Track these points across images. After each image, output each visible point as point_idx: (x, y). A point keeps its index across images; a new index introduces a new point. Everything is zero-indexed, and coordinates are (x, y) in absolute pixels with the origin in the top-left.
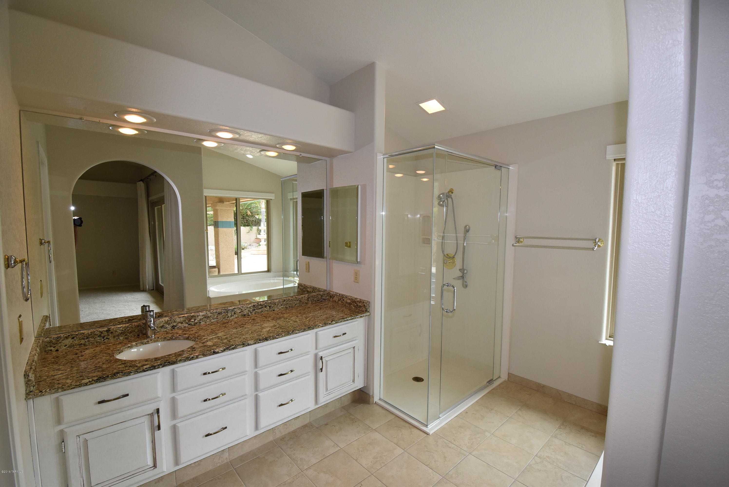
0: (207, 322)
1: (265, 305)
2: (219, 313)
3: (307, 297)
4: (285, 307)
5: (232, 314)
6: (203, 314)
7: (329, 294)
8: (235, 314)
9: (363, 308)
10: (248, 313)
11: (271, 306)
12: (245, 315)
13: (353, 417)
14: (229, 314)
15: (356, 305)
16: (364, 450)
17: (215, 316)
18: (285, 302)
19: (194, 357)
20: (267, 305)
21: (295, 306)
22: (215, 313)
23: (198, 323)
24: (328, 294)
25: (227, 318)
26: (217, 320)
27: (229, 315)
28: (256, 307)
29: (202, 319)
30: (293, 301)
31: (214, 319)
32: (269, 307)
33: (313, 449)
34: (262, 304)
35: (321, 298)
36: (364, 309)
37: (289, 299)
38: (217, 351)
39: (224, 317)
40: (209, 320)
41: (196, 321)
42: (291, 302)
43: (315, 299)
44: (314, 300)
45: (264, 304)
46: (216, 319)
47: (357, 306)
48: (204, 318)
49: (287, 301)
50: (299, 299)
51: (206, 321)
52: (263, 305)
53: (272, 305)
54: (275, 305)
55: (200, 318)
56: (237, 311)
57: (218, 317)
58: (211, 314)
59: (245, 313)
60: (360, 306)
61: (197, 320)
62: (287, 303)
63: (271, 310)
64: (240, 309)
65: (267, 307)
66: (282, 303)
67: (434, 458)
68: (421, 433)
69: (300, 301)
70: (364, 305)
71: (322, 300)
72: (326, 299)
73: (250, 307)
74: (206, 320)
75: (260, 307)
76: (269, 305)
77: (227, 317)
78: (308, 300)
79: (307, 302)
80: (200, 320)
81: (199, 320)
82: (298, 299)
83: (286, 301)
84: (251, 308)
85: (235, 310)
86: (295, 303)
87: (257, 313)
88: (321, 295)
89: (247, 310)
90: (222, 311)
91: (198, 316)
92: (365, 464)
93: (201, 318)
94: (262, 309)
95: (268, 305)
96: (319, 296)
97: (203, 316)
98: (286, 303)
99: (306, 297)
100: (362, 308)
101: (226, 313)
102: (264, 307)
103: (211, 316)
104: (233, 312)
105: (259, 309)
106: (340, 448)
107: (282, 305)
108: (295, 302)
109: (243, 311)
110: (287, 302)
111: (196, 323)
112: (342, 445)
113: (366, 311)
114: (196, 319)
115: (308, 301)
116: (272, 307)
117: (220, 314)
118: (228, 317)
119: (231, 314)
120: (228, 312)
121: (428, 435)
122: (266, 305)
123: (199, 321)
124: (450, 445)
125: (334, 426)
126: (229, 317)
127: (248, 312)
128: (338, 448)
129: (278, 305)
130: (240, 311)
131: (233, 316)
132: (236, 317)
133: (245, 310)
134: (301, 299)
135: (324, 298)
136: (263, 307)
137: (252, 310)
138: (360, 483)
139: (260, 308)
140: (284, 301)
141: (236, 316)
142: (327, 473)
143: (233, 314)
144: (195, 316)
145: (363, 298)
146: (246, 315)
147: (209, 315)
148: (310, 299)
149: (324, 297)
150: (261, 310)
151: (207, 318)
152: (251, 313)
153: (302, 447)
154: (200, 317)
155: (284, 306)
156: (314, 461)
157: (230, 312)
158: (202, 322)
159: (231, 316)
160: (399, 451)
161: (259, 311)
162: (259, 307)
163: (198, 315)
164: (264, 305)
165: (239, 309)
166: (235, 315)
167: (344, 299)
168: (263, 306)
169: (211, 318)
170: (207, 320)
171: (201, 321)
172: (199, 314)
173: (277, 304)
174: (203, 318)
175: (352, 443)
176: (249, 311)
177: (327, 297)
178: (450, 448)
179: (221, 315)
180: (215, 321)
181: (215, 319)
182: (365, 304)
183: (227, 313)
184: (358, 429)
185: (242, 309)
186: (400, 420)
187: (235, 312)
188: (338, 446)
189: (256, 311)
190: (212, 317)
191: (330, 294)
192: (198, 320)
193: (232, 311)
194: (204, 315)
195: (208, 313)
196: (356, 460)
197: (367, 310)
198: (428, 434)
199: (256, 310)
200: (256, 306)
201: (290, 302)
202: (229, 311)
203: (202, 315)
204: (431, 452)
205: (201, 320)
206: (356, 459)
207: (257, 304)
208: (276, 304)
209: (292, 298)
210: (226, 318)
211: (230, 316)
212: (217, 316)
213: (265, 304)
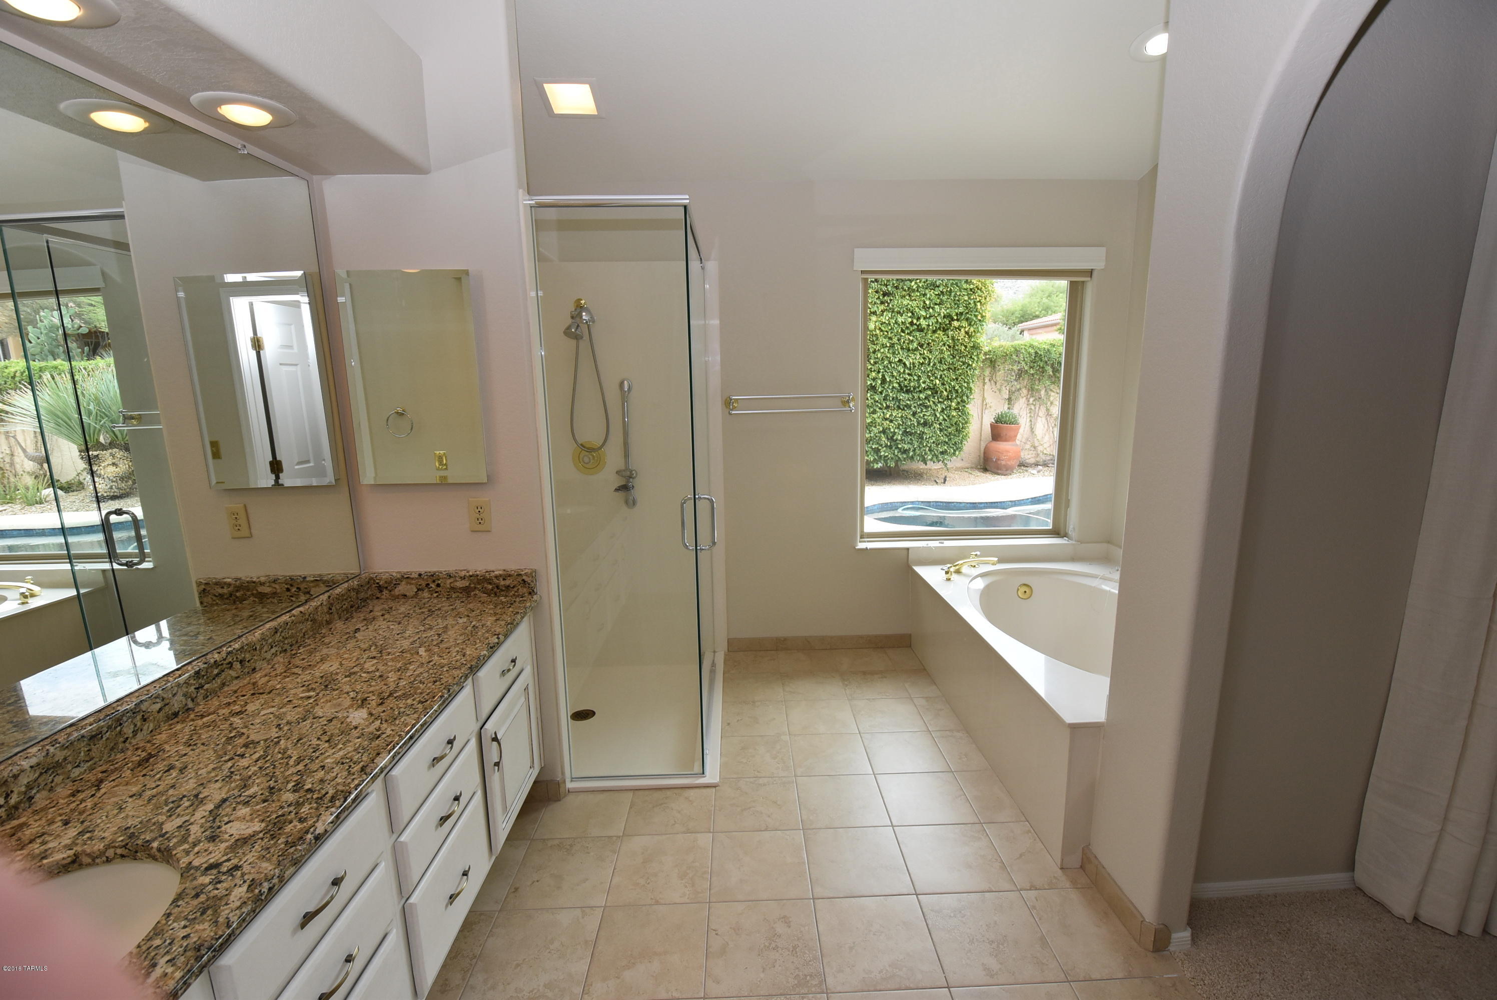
0: (57, 785)
1: (227, 661)
2: (92, 737)
3: (326, 605)
4: (280, 649)
5: (135, 726)
6: (34, 761)
7: (371, 581)
8: (145, 720)
9: (518, 589)
10: (186, 704)
11: (244, 657)
12: (176, 714)
13: (556, 842)
14: (125, 730)
15: (490, 587)
16: (648, 878)
17: (82, 754)
18: (279, 634)
19: (274, 886)
20: (235, 659)
21: (303, 639)
22: (79, 740)
23: (22, 805)
24: (369, 582)
25: (123, 745)
26: (91, 765)
27: (128, 730)
28: (204, 676)
29: (35, 780)
30: (298, 625)
31: (78, 766)
32: (241, 662)
33: (548, 951)
34: (218, 659)
35: (358, 598)
36: (524, 590)
37: (287, 624)
38: (320, 829)
39: (112, 744)
40: (61, 777)
41: (14, 800)
42: (293, 631)
43: (345, 604)
44: (344, 607)
45: (224, 660)
46: (88, 761)
47: (496, 589)
48: (44, 776)
49: (282, 632)
50: (309, 615)
51: (53, 785)
52: (222, 664)
53: (247, 656)
54: (255, 653)
55: (26, 782)
56: (149, 710)
57: (93, 754)
58: (66, 751)
59: (176, 706)
60: (509, 586)
61: (16, 792)
62: (283, 637)
63: (246, 670)
64: (158, 700)
65: (234, 666)
66: (270, 640)
67: (762, 813)
68: (704, 791)
69: (314, 621)
70: (523, 580)
71: (360, 601)
72: (367, 598)
73: (186, 683)
74: (53, 781)
75: (216, 671)
76: (240, 658)
77: (122, 739)
78: (331, 611)
79: (328, 620)
80: (29, 787)
81: (23, 789)
82: (307, 617)
83: (280, 630)
84: (191, 685)
85: (143, 707)
86: (303, 631)
87: (210, 694)
88: (355, 589)
89: (179, 697)
90: (102, 727)
91: (16, 777)
92: (681, 897)
93: (30, 780)
94: (223, 677)
95: (237, 658)
96: (352, 594)
97: (35, 770)
98: (281, 638)
99: (325, 603)
100: (515, 589)
101: (116, 728)
102: (227, 668)
103: (65, 759)
104: (139, 717)
105: (214, 679)
106: (603, 908)
107: (272, 647)
108: (301, 626)
109: (168, 701)
110: (283, 634)
111: (16, 807)
112: (600, 900)
113: (530, 593)
114: (12, 792)
115: (331, 613)
116: (248, 661)
117: (98, 740)
118: (124, 742)
119: (132, 726)
120: (121, 724)
121: (717, 788)
122: (230, 660)
123: (25, 793)
124: (761, 781)
125: (538, 881)
126: (127, 738)
127: (183, 699)
128: (598, 913)
129: (261, 649)
130: (158, 706)
131: (141, 730)
132: (152, 731)
133: (174, 695)
134: (313, 614)
135: (362, 597)
136: (223, 671)
137: (195, 688)
138: (709, 929)
139: (217, 675)
140: (276, 632)
141: (151, 726)
142: (634, 964)
143: (139, 724)
144: (6, 781)
145: (512, 566)
146: (179, 712)
147: (57, 759)
148: (333, 608)
149: (363, 594)
150: (219, 681)
151: (53, 772)
152: (193, 700)
153: (518, 965)
154: (24, 780)
155: (277, 649)
156: (582, 967)
157: (130, 720)
158: (38, 792)
159: (135, 733)
160: (704, 840)
161: (216, 685)
162: (212, 672)
163: (15, 771)
164: (225, 662)
165: (156, 698)
166: (147, 724)
167: (439, 582)
168: (224, 666)
169: (69, 767)
170: (56, 780)
171: (34, 791)
172: (18, 768)
173: (258, 648)
174: (36, 775)
175: (613, 883)
176: (185, 695)
177: (370, 593)
178: (765, 785)
179: (101, 742)
180: (85, 770)
181: (82, 765)
182: (524, 577)
183: (119, 728)
184: (592, 854)
185: (165, 696)
186: (647, 792)
187: (143, 716)
188: (594, 908)
189: (207, 689)
190: (70, 759)
191: (377, 581)
192: (19, 793)
193: (134, 713)
194: (38, 764)
195: (52, 749)
196: (657, 903)
197: (533, 591)
198: (715, 787)
199: (206, 686)
200: (203, 673)
201: (290, 632)
202: (125, 719)
203: (32, 767)
204: (750, 808)
205: (32, 789)
206: (654, 901)
207: (206, 666)
208: (256, 648)
209: (293, 618)
210: (121, 746)
211: (131, 735)
212: (88, 750)
213: (229, 657)
